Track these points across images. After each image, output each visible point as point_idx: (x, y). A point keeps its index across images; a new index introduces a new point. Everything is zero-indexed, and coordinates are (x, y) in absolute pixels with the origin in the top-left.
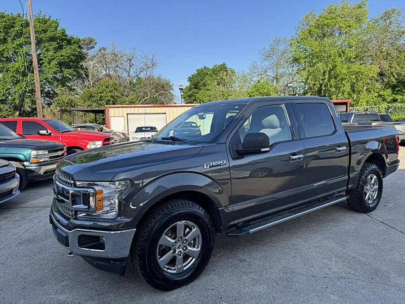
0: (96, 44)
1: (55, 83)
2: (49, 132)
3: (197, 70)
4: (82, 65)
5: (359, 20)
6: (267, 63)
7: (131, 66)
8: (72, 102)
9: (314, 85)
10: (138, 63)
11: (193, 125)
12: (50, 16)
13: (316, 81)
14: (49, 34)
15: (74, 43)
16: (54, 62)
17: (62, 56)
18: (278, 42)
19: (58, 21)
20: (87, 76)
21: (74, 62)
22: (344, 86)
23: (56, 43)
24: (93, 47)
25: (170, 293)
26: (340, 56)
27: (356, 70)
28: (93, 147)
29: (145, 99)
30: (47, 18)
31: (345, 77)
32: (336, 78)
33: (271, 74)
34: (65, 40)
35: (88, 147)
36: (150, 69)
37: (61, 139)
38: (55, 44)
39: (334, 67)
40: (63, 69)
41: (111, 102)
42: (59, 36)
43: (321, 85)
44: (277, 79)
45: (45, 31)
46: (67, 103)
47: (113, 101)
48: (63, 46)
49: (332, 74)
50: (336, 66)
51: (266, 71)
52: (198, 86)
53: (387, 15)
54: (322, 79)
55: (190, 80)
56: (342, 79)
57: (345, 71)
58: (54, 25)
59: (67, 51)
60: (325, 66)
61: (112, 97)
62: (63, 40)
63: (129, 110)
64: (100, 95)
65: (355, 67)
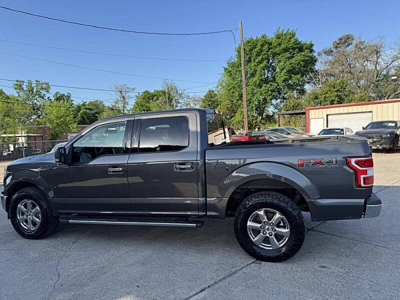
0: (353, 39)
14: (283, 46)
15: (306, 48)
16: (284, 71)
23: (288, 53)
24: (351, 44)
34: (296, 48)
38: (287, 55)
45: (280, 45)
47: (338, 101)
48: (295, 53)
62: (294, 49)
63: (329, 111)
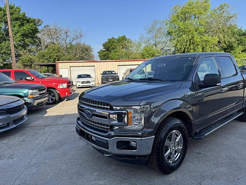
0: (42, 23)
1: (20, 48)
2: (33, 78)
3: (108, 39)
4: (37, 36)
5: (206, 10)
6: (149, 35)
7: (67, 37)
8: (31, 60)
9: (180, 48)
10: (71, 35)
11: (113, 72)
12: (14, 4)
13: (182, 46)
14: (15, 16)
15: (31, 22)
16: (19, 34)
17: (24, 30)
18: (156, 22)
19: (20, 7)
20: (41, 43)
21: (31, 34)
22: (199, 48)
23: (20, 22)
24: (40, 25)
25: (170, 175)
26: (196, 31)
27: (206, 39)
28: (61, 87)
29: (76, 57)
30: (12, 5)
31: (199, 43)
32: (193, 44)
33: (152, 42)
34: (25, 20)
35: (58, 87)
36: (79, 39)
37: (40, 82)
38: (19, 23)
39: (193, 37)
40: (25, 38)
41: (57, 59)
42: (21, 17)
43: (185, 48)
44: (156, 45)
46: (28, 60)
47: (58, 59)
48: (23, 23)
49: (191, 41)
50: (194, 37)
51: (149, 41)
52: (109, 49)
53: (221, 8)
54: (185, 45)
55: (104, 45)
56: (197, 45)
57: (198, 40)
58: (17, 10)
59: (27, 27)
60: (187, 37)
61: (57, 56)
62: (24, 20)
63: (71, 64)
64: (49, 55)
65: (205, 37)
